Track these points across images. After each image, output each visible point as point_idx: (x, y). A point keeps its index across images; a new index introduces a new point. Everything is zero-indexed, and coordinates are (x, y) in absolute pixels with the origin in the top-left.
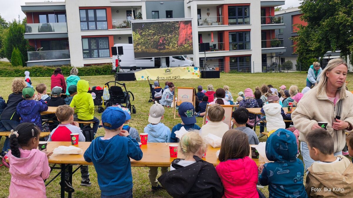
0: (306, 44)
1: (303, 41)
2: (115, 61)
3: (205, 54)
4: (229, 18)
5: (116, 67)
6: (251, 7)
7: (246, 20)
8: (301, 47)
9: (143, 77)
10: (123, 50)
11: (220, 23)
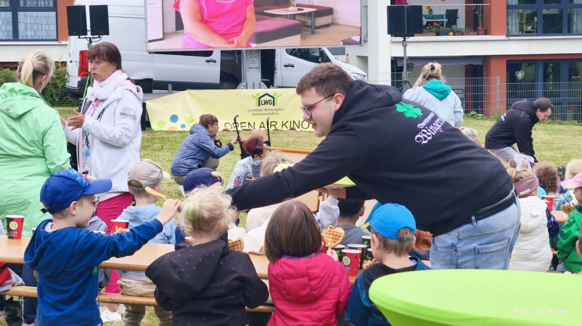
2: (77, 58)
3: (405, 46)
5: (79, 79)
9: (174, 118)
10: (110, 20)
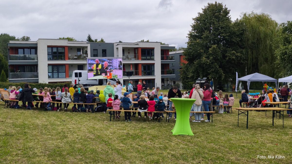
0: (186, 74)
1: (184, 72)
2: (74, 81)
4: (142, 56)
6: (155, 50)
7: (152, 57)
8: (183, 76)
11: (136, 59)
